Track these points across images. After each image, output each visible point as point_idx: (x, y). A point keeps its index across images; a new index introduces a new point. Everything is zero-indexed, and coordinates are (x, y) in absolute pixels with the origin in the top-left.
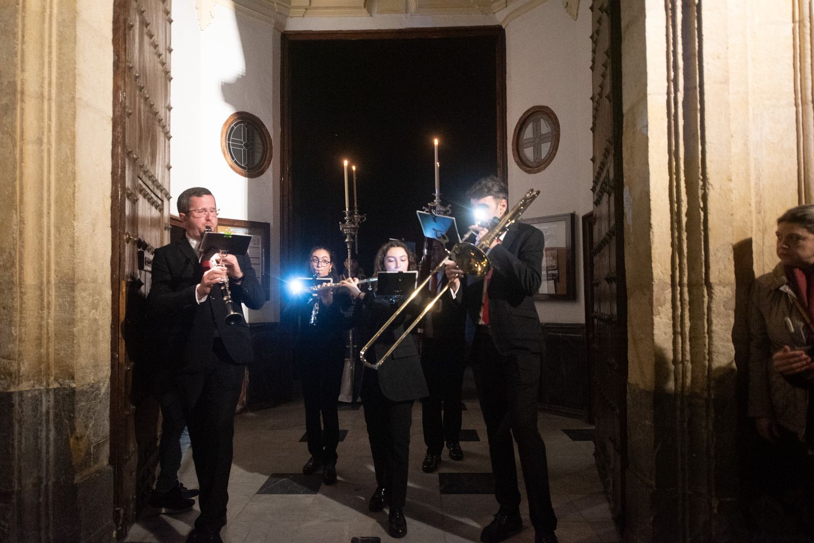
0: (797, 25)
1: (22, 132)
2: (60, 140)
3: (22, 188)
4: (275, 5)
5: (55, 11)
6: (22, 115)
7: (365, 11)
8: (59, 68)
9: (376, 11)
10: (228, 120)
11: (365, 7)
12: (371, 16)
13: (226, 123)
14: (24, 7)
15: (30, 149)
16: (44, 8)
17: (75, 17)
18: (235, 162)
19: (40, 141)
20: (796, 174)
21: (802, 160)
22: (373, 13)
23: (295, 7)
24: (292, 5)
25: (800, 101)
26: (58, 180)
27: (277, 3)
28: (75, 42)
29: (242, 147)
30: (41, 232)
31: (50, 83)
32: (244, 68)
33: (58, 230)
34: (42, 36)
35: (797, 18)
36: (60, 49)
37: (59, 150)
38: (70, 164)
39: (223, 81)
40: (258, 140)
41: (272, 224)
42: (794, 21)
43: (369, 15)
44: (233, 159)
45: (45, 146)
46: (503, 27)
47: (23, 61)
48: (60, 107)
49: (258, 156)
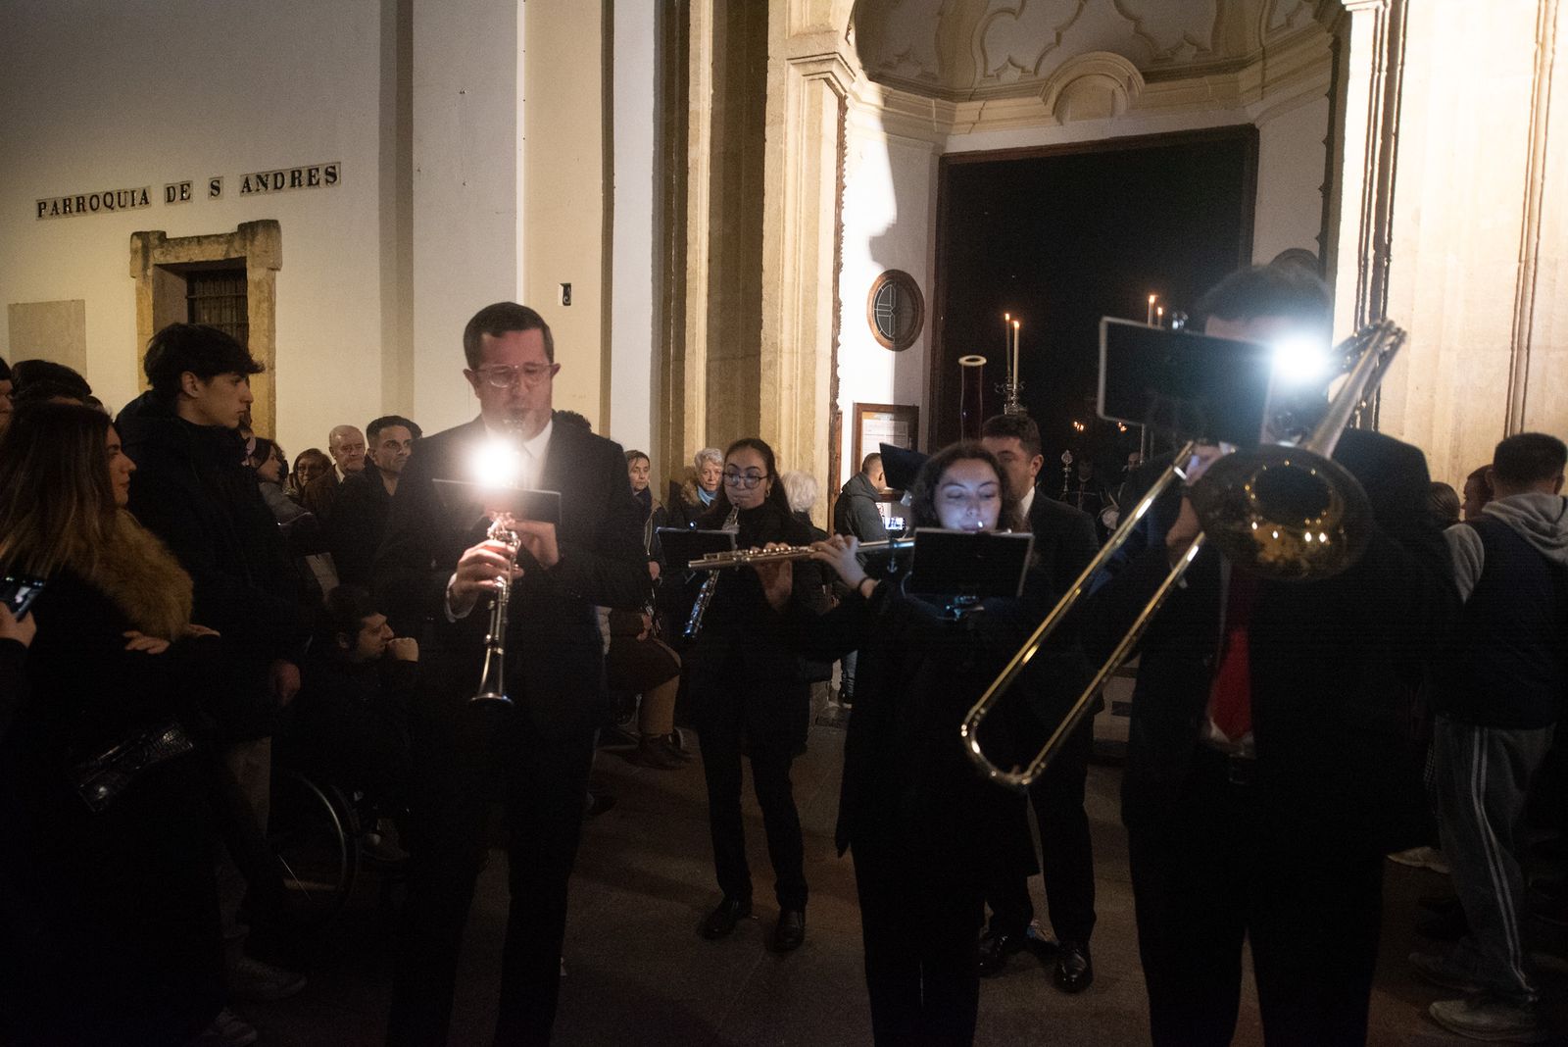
0: (1523, 265)
1: (781, 381)
2: (804, 385)
3: (780, 425)
4: (935, 124)
5: (801, 279)
6: (781, 368)
7: (1053, 119)
8: (803, 326)
9: (1069, 116)
10: (875, 283)
11: (1053, 113)
12: (1062, 124)
13: (873, 286)
14: (783, 281)
15: (785, 394)
16: (795, 279)
17: (817, 284)
18: (882, 333)
19: (791, 386)
20: (1504, 419)
21: (1511, 406)
22: (1064, 121)
23: (958, 124)
24: (957, 121)
25: (1516, 345)
26: (802, 417)
27: (937, 122)
28: (816, 305)
29: (888, 313)
30: (790, 458)
31: (797, 339)
32: (896, 214)
33: (802, 457)
34: (793, 303)
35: (1523, 258)
36: (804, 310)
37: (802, 392)
38: (811, 405)
39: (873, 235)
40: (907, 302)
41: (920, 409)
42: (1520, 261)
43: (1059, 124)
44: (879, 329)
45: (794, 391)
46: (1257, 127)
47: (781, 326)
48: (804, 358)
49: (906, 323)
